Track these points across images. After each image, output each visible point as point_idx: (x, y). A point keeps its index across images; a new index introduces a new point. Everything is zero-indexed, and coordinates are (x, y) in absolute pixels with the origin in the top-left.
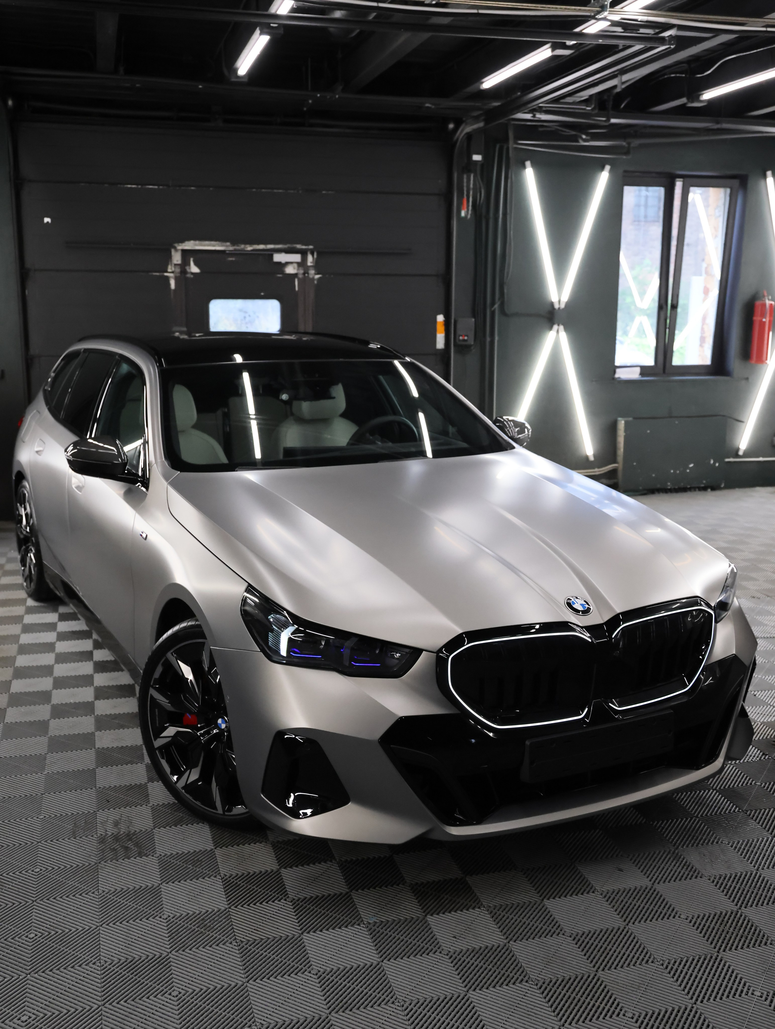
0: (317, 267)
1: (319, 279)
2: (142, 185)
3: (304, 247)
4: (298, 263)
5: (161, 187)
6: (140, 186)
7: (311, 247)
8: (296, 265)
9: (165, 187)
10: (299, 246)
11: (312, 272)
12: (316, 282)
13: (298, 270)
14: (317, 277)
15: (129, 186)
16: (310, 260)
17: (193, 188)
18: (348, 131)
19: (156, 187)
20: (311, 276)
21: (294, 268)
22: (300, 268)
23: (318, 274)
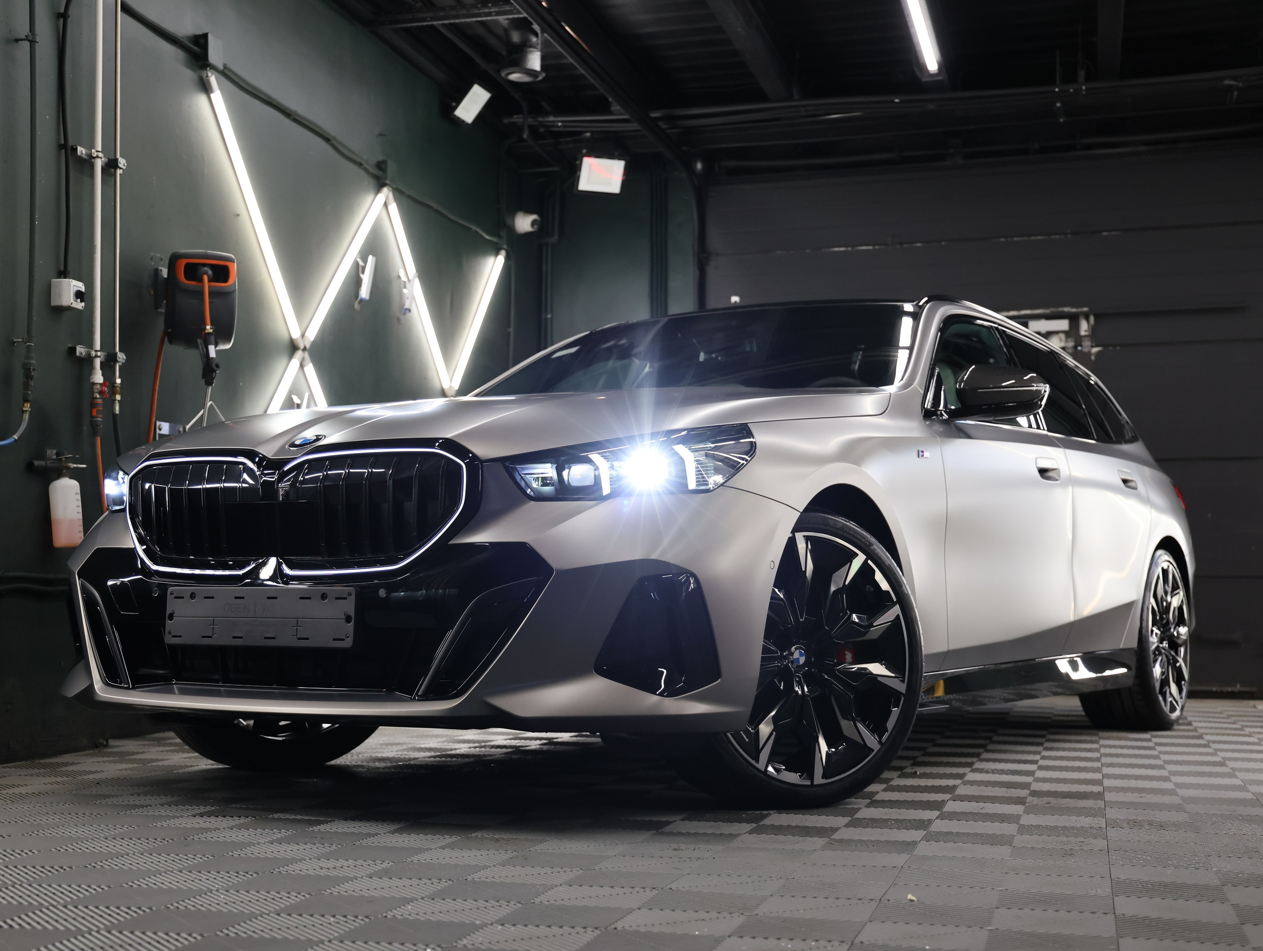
0: (1095, 336)
1: (1098, 354)
2: (852, 246)
3: (1074, 310)
4: (1065, 332)
5: (877, 247)
6: (849, 249)
7: (1085, 309)
8: (1063, 336)
9: (882, 247)
10: (1066, 309)
11: (1087, 343)
12: (1093, 358)
13: (1066, 341)
14: (1095, 350)
15: (836, 249)
16: (1084, 327)
17: (919, 245)
18: (1142, 148)
19: (870, 248)
20: (1086, 350)
21: (1061, 340)
22: (1069, 340)
23: (1097, 346)
